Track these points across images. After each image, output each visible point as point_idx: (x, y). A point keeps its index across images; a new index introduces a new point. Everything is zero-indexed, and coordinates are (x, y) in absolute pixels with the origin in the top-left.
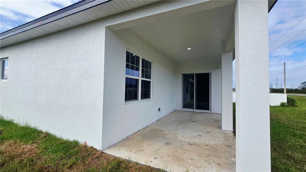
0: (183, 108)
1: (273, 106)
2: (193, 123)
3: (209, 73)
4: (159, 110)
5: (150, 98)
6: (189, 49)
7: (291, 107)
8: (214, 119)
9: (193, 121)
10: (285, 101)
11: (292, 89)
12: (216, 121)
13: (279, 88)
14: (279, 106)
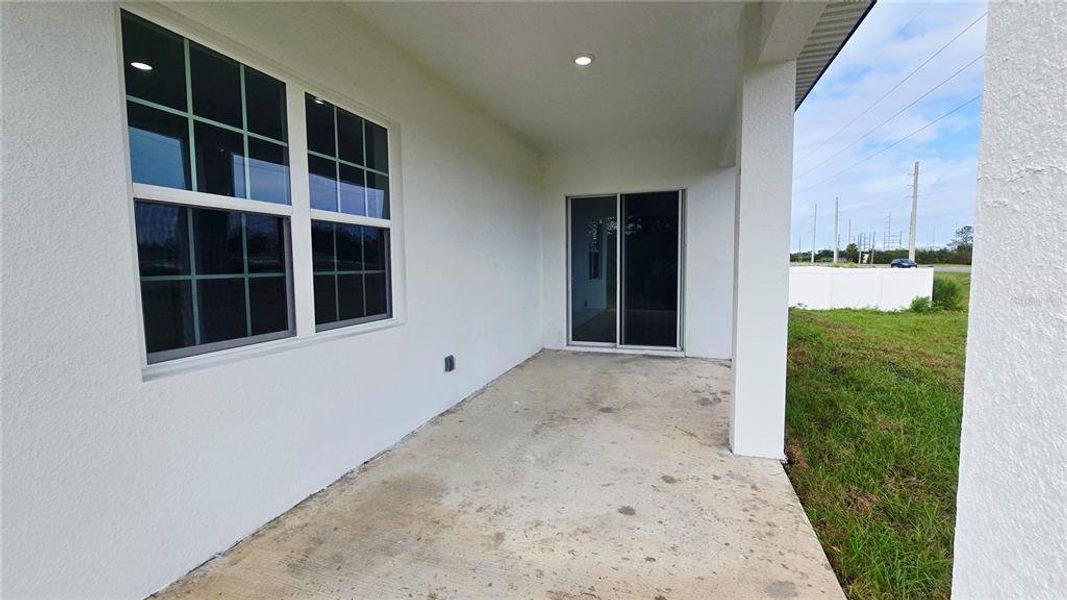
0: (573, 339)
1: (890, 313)
2: (605, 418)
3: (676, 193)
4: (450, 364)
5: (391, 316)
6: (583, 61)
7: (943, 314)
8: (696, 391)
9: (605, 406)
10: (927, 292)
11: (931, 252)
12: (705, 402)
13: (893, 249)
14: (907, 311)
